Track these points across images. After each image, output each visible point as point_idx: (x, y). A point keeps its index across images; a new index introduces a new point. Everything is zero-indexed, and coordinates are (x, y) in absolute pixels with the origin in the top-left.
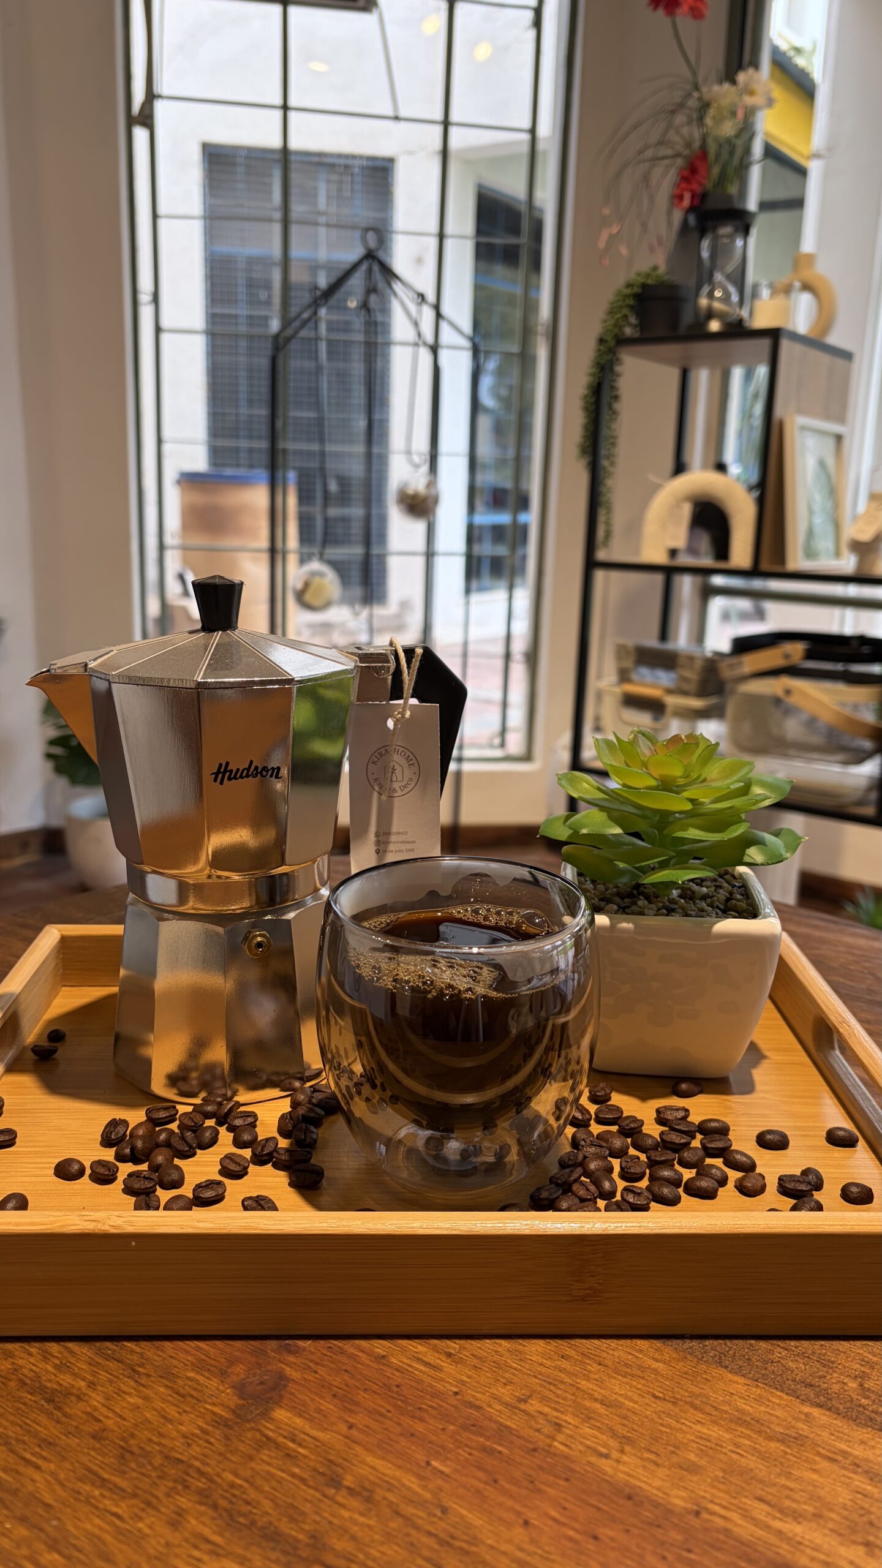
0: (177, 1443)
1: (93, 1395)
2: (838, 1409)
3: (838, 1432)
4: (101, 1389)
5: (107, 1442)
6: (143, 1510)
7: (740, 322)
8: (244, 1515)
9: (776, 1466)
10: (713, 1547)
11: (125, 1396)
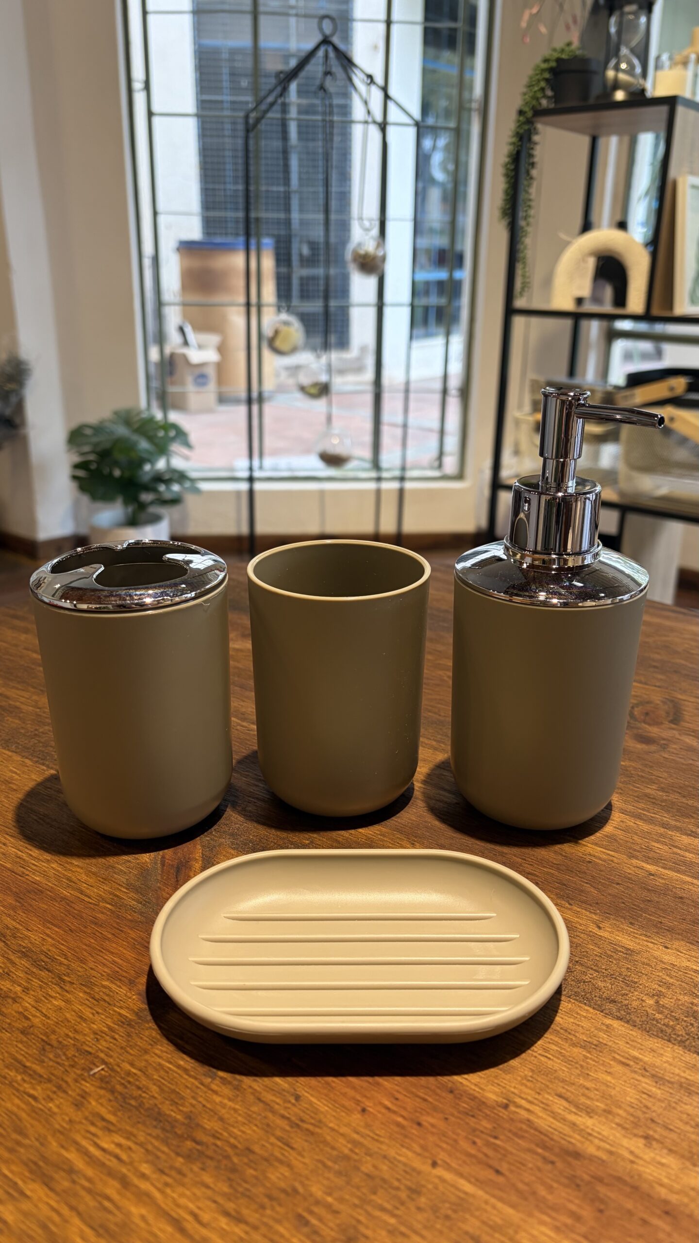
0: (88, 1039)
1: (26, 998)
2: (635, 1022)
3: (633, 1041)
4: (33, 993)
5: (33, 1036)
6: (54, 1092)
7: (643, 91)
8: (135, 1098)
9: (577, 1068)
10: (516, 1134)
11: (51, 999)
